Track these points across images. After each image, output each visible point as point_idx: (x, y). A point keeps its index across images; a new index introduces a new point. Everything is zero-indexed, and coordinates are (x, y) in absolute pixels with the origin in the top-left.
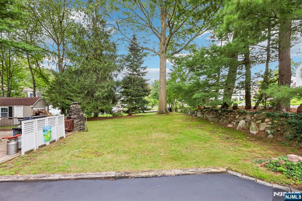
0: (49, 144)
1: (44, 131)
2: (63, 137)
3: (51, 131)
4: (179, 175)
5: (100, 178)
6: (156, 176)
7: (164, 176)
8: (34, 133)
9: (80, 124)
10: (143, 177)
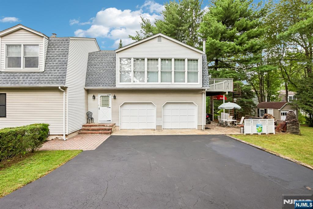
0: (260, 134)
1: (257, 126)
2: (273, 134)
3: (262, 128)
4: (286, 159)
5: (255, 147)
6: (275, 155)
7: (279, 156)
8: (251, 126)
9: (293, 128)
10: (270, 153)
